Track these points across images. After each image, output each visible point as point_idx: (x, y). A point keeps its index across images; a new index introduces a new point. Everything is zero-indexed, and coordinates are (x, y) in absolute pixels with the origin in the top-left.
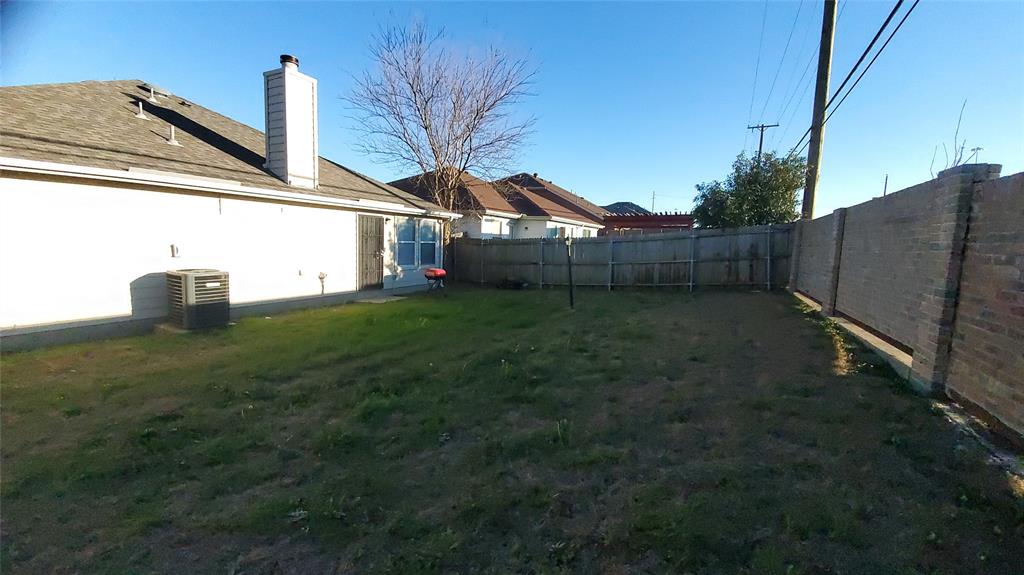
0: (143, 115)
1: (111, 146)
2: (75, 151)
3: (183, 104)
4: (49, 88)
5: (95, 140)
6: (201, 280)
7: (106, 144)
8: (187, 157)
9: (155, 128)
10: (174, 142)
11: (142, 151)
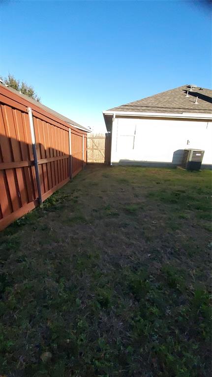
0: (188, 96)
1: (178, 107)
2: (169, 110)
3: (200, 89)
4: (164, 93)
5: (175, 106)
6: (195, 152)
7: (177, 106)
8: (200, 108)
9: (191, 99)
10: (196, 103)
11: (187, 107)
